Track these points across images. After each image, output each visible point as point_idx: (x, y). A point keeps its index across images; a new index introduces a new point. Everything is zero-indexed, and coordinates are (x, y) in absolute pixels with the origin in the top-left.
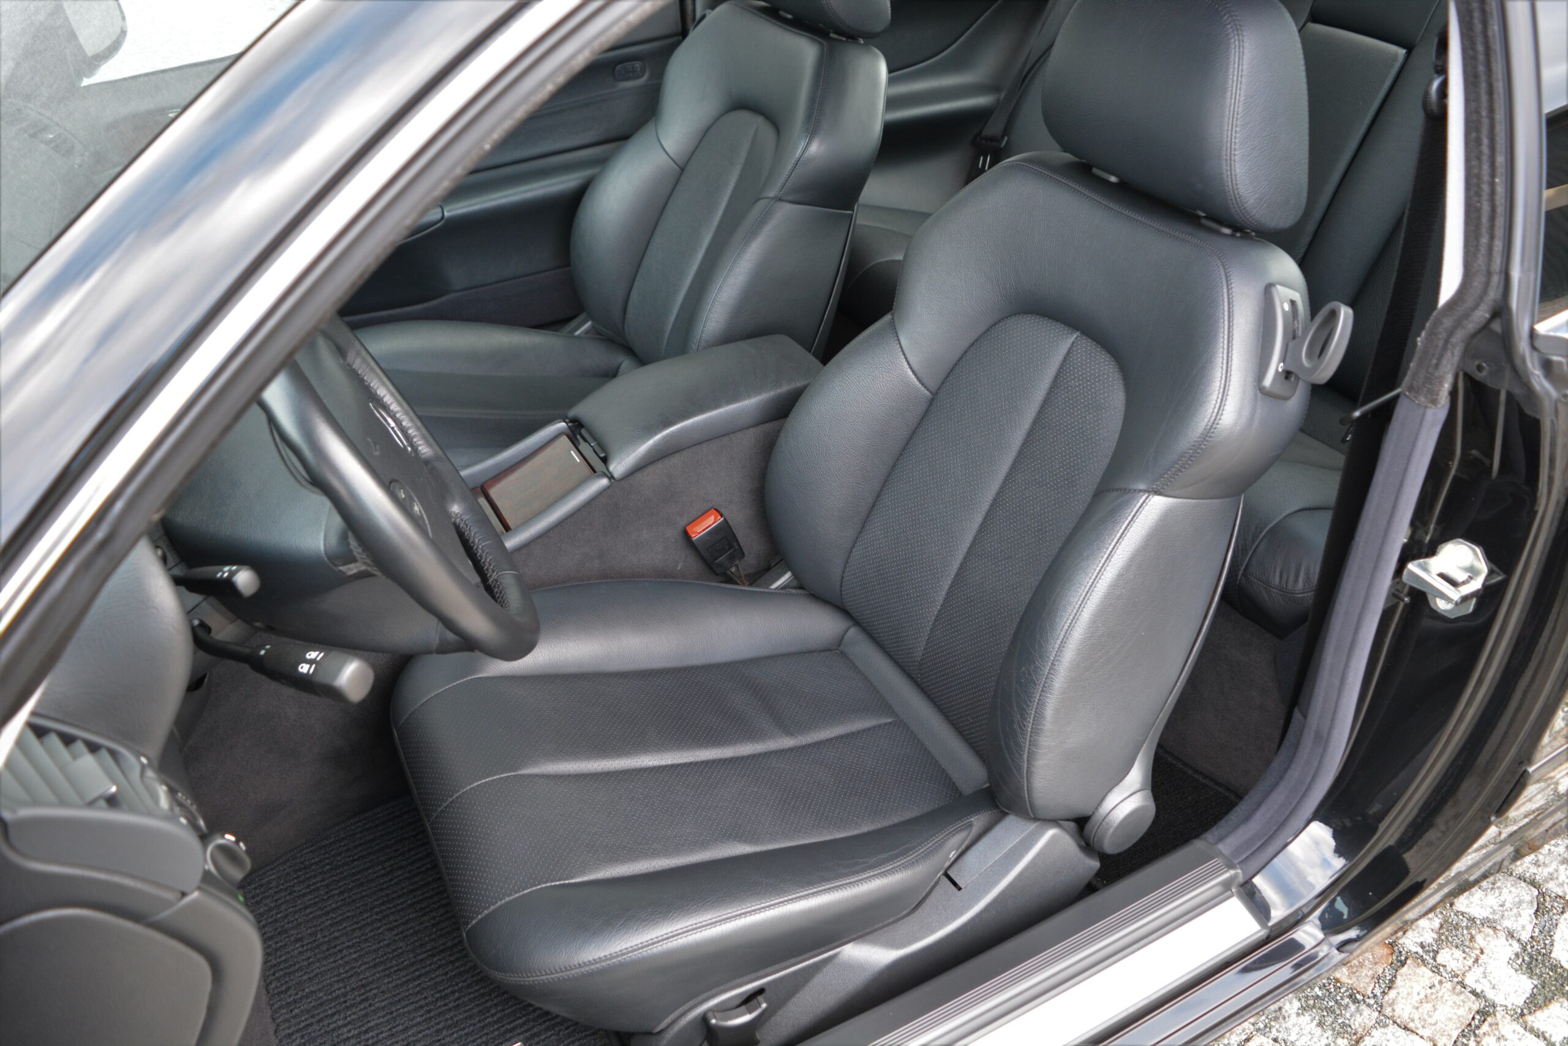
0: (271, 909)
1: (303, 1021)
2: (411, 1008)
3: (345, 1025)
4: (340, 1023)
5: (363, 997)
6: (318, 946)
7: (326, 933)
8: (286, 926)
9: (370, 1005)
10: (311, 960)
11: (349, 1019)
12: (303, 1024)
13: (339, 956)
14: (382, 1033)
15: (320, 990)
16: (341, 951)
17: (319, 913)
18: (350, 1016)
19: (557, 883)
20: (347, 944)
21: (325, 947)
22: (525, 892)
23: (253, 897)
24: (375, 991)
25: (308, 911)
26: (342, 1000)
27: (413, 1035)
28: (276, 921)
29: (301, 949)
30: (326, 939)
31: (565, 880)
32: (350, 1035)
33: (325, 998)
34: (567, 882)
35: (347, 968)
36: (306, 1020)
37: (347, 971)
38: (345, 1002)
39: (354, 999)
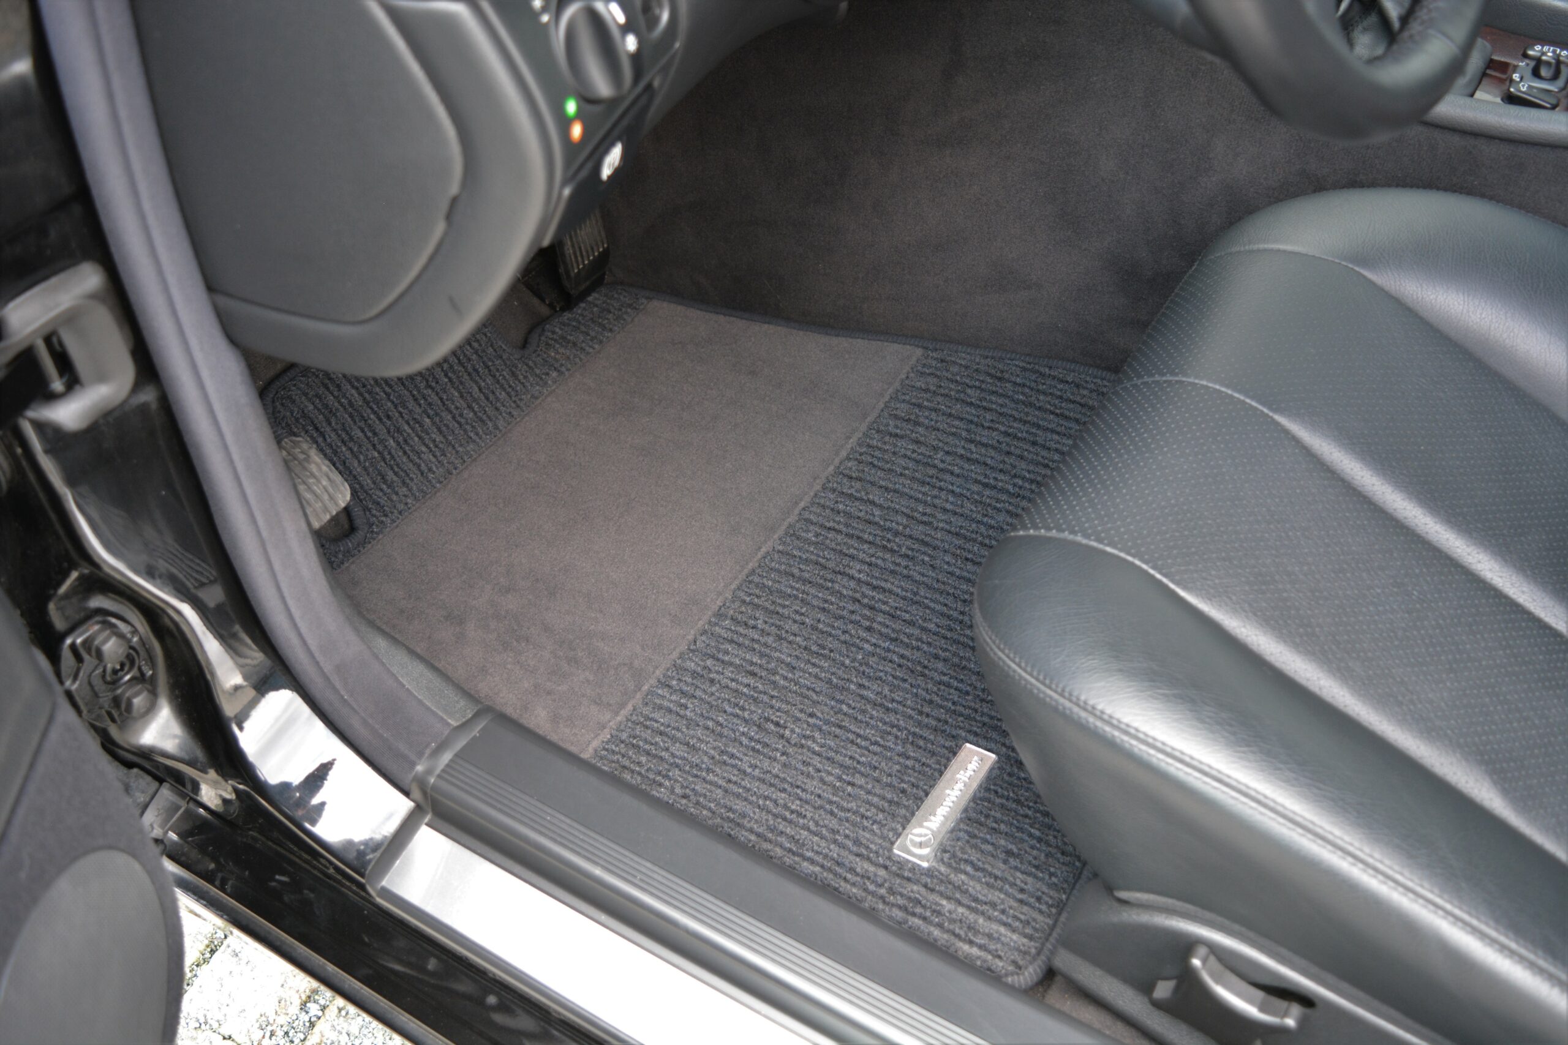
0: (927, 391)
1: (834, 521)
2: (938, 607)
3: (863, 562)
4: (861, 556)
5: (910, 553)
6: (927, 464)
7: (949, 459)
8: (921, 420)
9: (906, 567)
10: (907, 472)
11: (873, 559)
12: (831, 524)
13: (935, 492)
14: (885, 603)
15: (881, 506)
16: (941, 489)
17: (964, 434)
18: (877, 558)
19: (1158, 576)
20: (955, 488)
21: (932, 471)
22: (1109, 549)
23: (924, 365)
24: (927, 559)
25: (956, 423)
26: (889, 536)
27: (909, 636)
28: (920, 406)
29: (909, 453)
30: (942, 466)
31: (1173, 581)
32: (857, 575)
33: (877, 519)
34: (1172, 586)
35: (928, 511)
36: (839, 523)
37: (925, 514)
38: (889, 541)
39: (899, 546)
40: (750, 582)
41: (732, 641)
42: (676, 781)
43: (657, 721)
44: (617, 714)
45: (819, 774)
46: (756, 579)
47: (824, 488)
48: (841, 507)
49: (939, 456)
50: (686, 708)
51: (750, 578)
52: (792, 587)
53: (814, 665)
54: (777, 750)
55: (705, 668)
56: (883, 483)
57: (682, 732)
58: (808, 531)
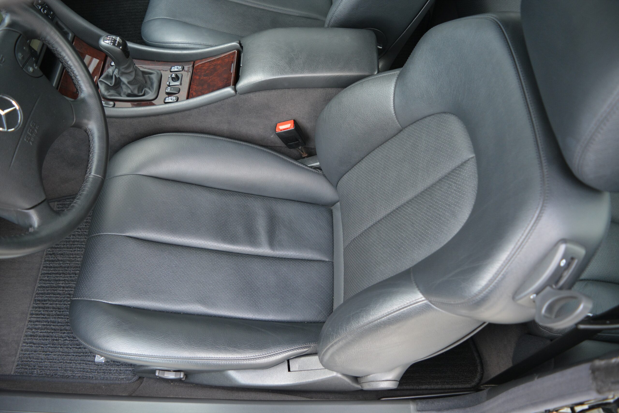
1: (51, 271)
3: (62, 281)
10: (65, 246)
11: (64, 278)
13: (73, 250)
15: (62, 261)
16: (75, 248)
19: (106, 302)
21: (71, 243)
22: (92, 300)
30: (73, 240)
32: (62, 285)
33: (62, 265)
34: (110, 302)
35: (74, 256)
38: (67, 270)
39: (70, 271)
40: (35, 300)
41: (37, 321)
42: (37, 369)
43: (26, 354)
44: (16, 356)
45: (71, 349)
46: (37, 298)
47: (45, 261)
48: (51, 265)
49: (71, 237)
50: (32, 347)
51: (35, 299)
52: (47, 297)
53: (60, 318)
54: (59, 347)
55: (33, 332)
56: (59, 252)
57: (34, 354)
58: (45, 277)
